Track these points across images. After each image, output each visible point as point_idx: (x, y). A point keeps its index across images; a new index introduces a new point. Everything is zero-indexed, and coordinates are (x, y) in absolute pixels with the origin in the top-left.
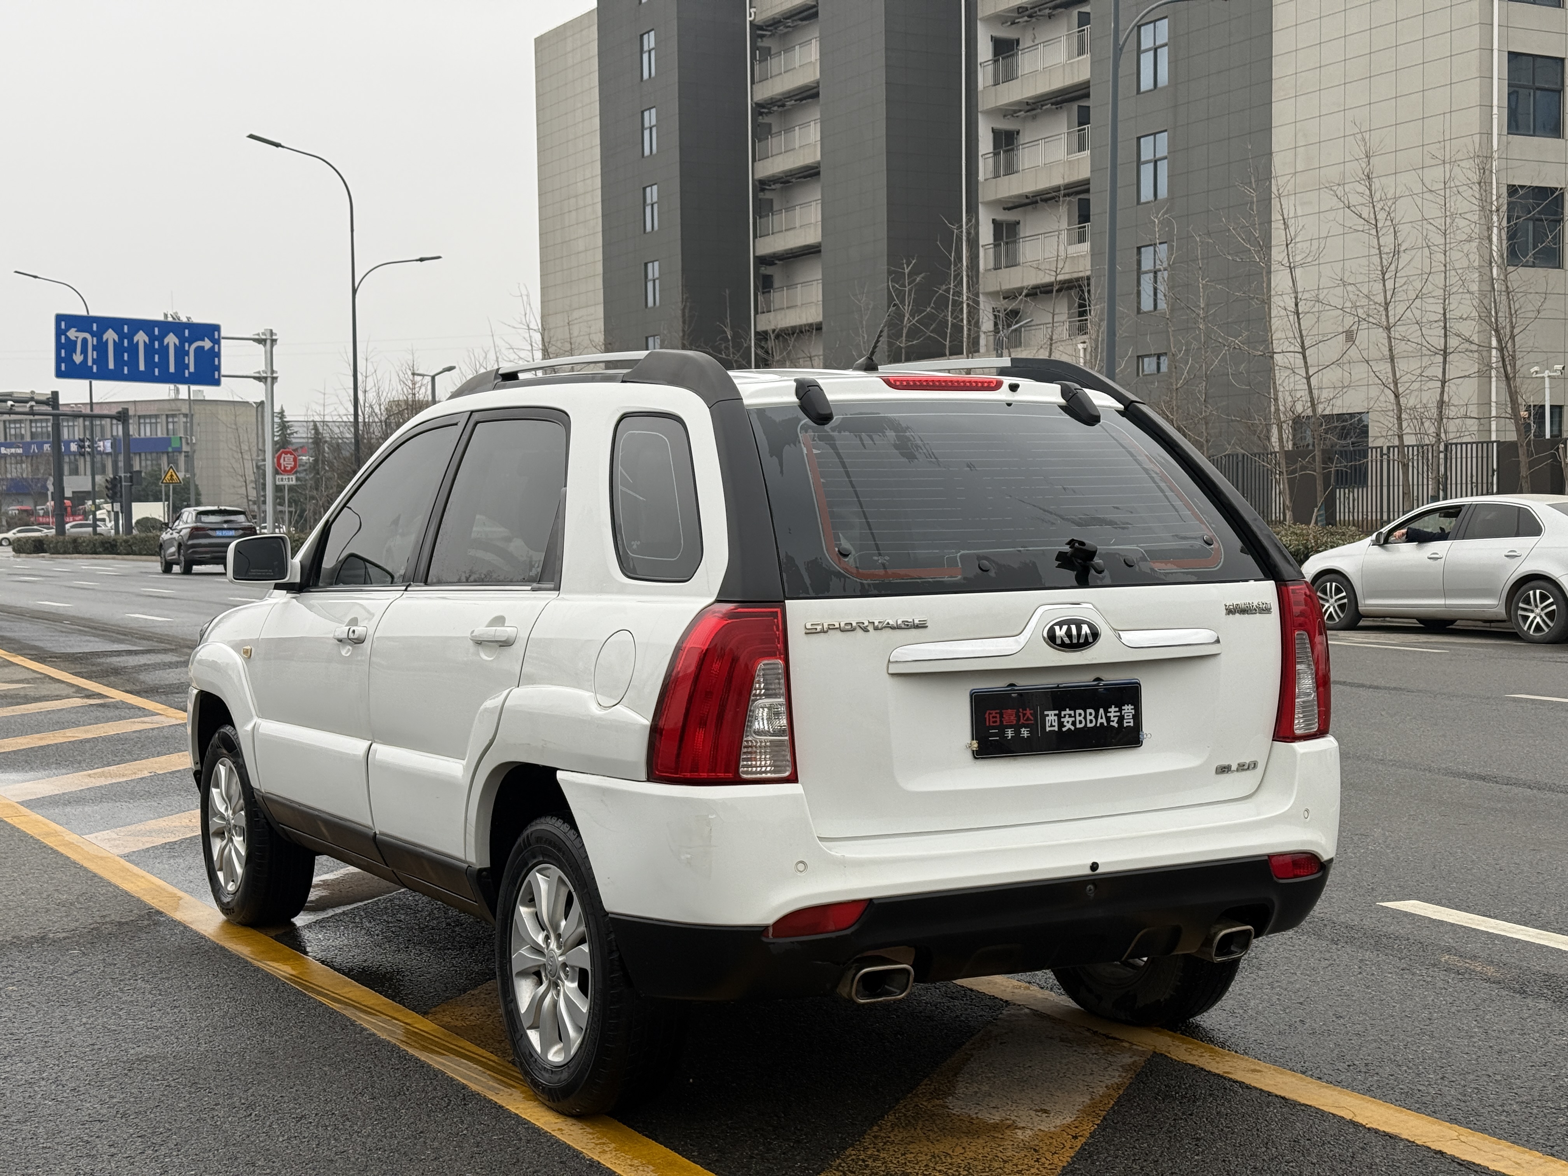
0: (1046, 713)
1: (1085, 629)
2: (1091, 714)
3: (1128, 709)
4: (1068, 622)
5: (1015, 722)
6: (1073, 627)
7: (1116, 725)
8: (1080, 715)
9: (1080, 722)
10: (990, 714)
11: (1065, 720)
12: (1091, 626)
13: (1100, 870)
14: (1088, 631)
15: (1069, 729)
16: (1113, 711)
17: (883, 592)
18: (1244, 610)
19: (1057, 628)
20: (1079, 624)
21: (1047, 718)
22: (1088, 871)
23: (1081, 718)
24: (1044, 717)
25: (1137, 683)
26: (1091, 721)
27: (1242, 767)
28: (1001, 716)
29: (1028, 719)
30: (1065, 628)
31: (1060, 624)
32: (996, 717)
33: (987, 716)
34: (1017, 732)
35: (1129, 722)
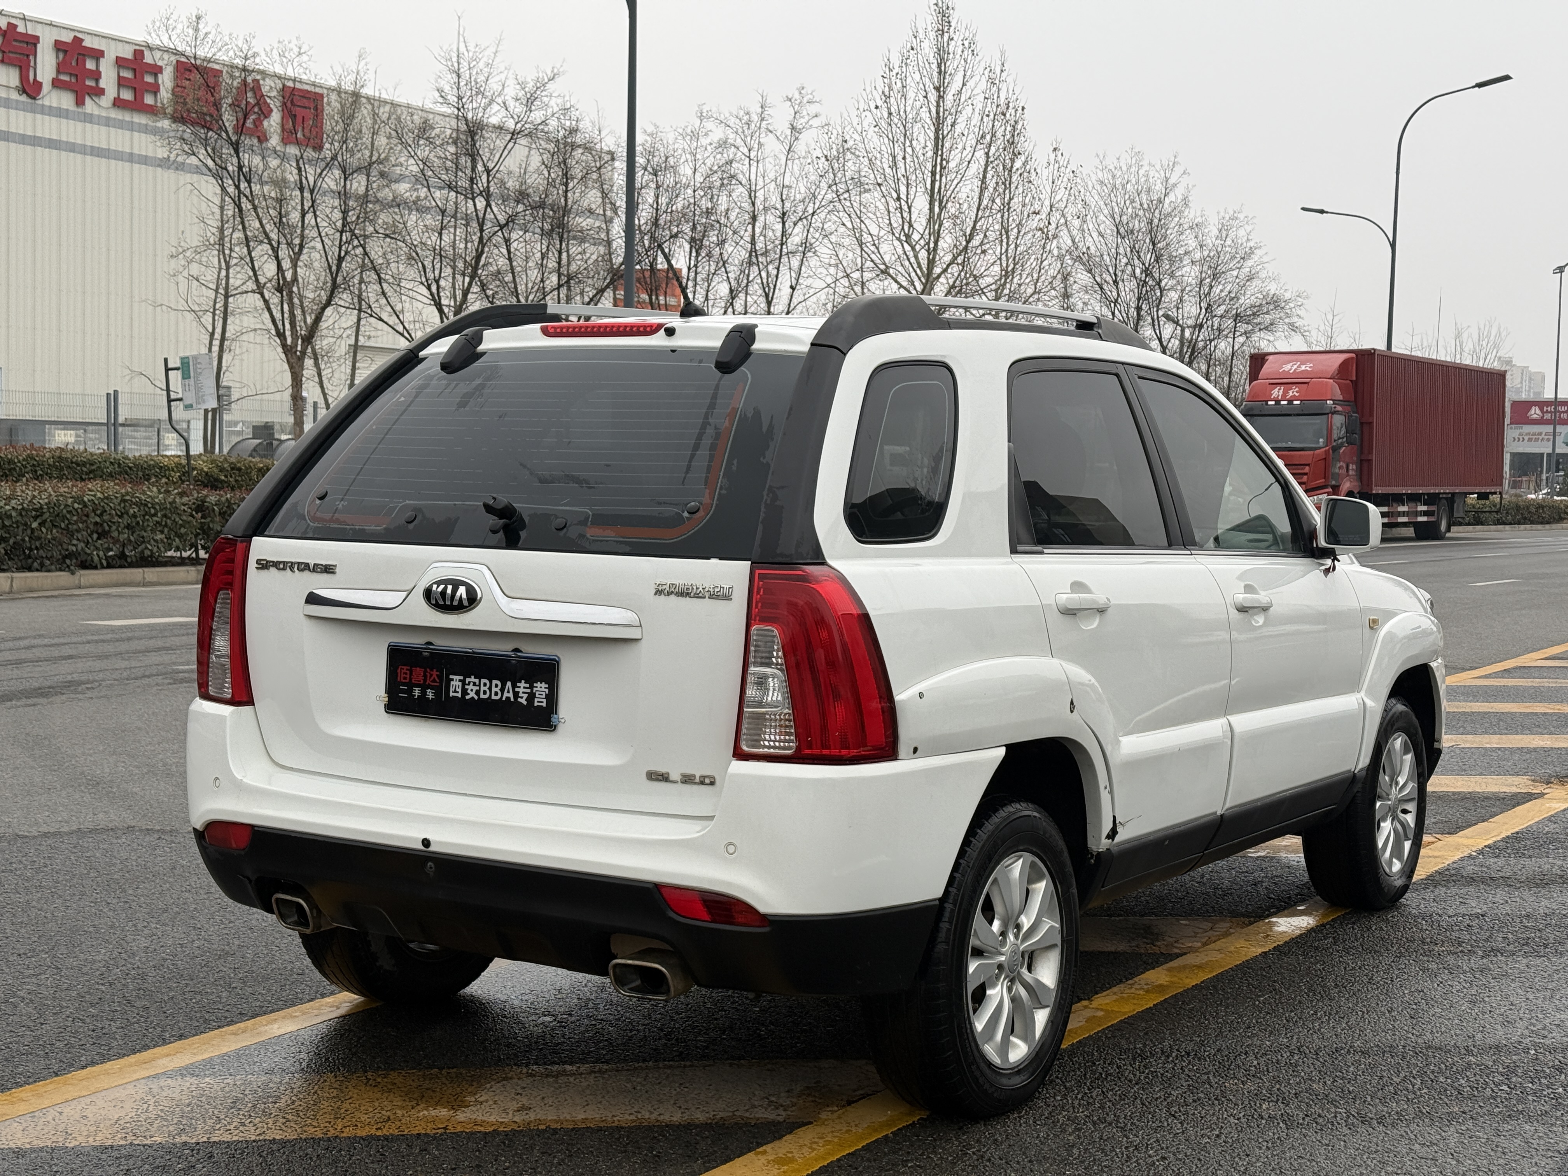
0: (451, 677)
1: (462, 591)
2: (496, 686)
3: (541, 688)
4: (446, 582)
7: (525, 703)
8: (485, 685)
9: (485, 692)
13: (432, 848)
18: (684, 593)
19: (435, 586)
20: (456, 584)
21: (452, 683)
23: (486, 688)
25: (555, 660)
26: (496, 694)
27: (687, 779)
29: (434, 681)
30: (442, 587)
31: (438, 583)
35: (540, 701)
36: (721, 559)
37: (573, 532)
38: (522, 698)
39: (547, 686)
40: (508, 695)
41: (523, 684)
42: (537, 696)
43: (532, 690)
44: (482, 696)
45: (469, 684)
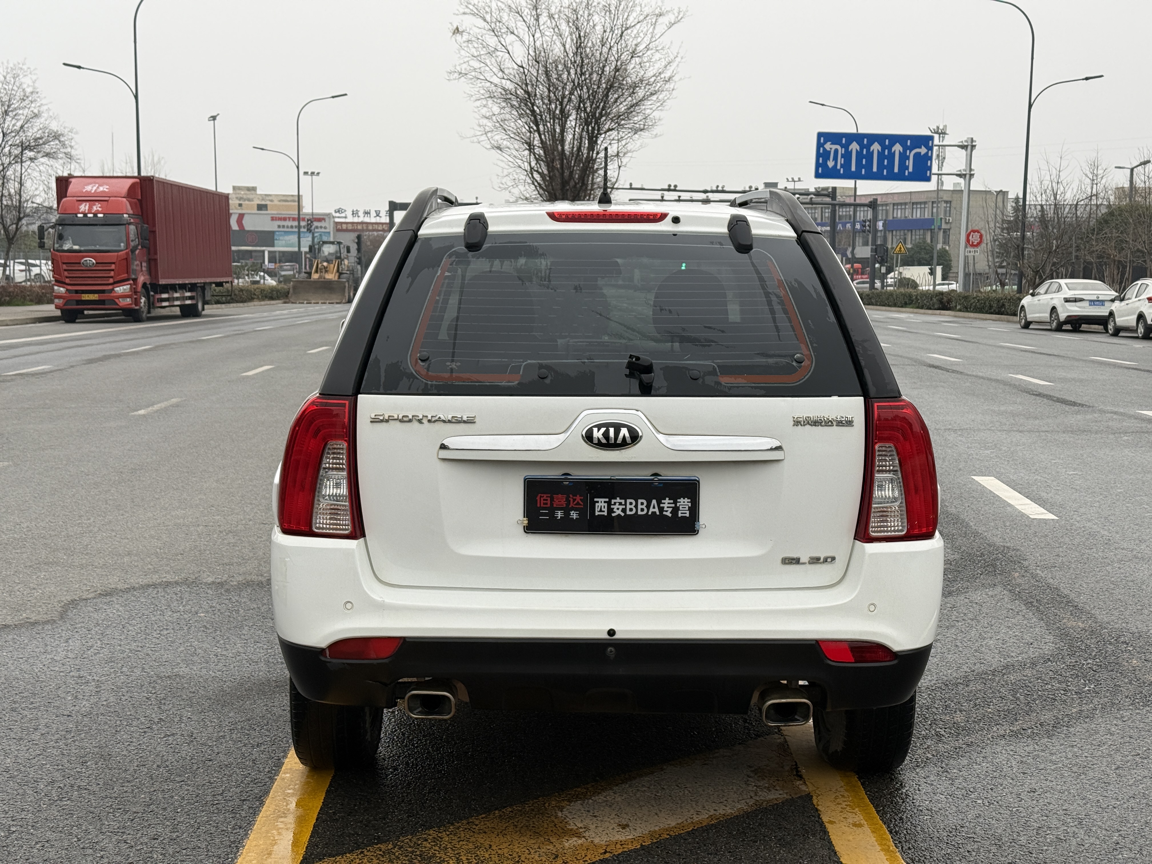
0: (596, 500)
1: (624, 432)
2: (642, 504)
3: (684, 503)
4: (607, 425)
5: (565, 506)
6: (612, 430)
7: (670, 515)
8: (631, 504)
9: (631, 510)
10: (541, 497)
11: (615, 507)
12: (631, 430)
14: (627, 435)
15: (619, 515)
16: (667, 504)
17: (442, 392)
18: (816, 423)
19: (595, 430)
20: (618, 427)
21: (597, 504)
22: (606, 636)
23: (632, 506)
24: (593, 504)
25: (696, 480)
26: (642, 510)
27: (815, 561)
28: (552, 500)
30: (603, 430)
31: (599, 427)
32: (547, 500)
33: (538, 498)
34: (567, 514)
36: (839, 396)
37: (709, 380)
38: (667, 511)
39: (689, 500)
40: (654, 510)
41: (667, 501)
42: (681, 509)
43: (676, 505)
44: (628, 513)
45: (615, 504)
